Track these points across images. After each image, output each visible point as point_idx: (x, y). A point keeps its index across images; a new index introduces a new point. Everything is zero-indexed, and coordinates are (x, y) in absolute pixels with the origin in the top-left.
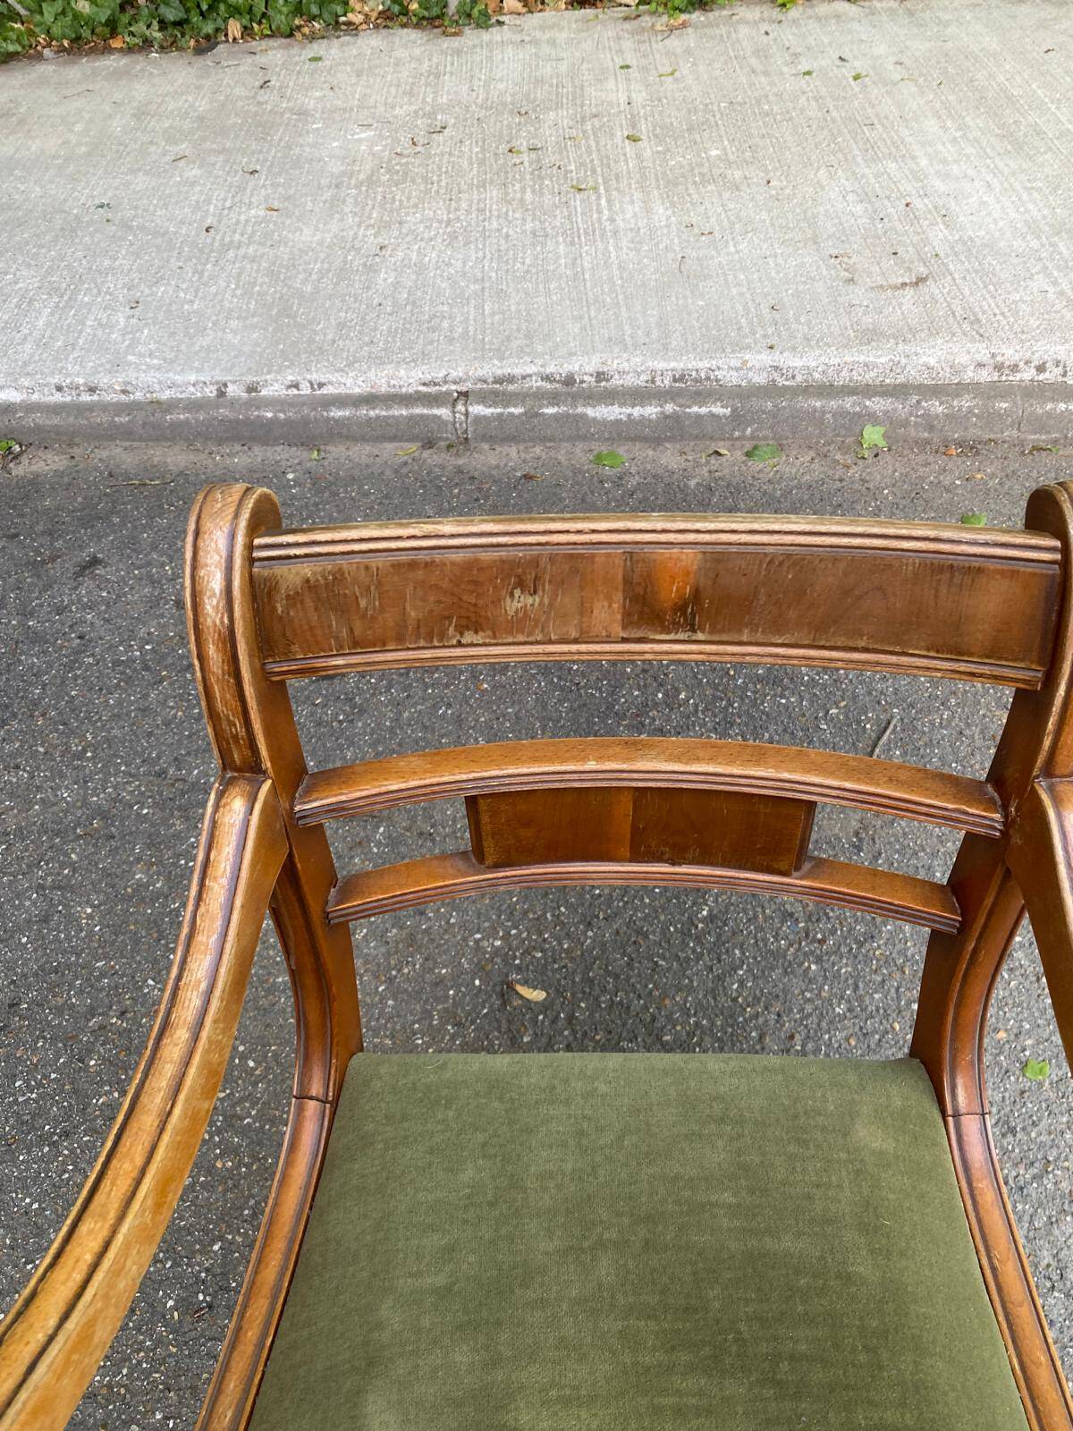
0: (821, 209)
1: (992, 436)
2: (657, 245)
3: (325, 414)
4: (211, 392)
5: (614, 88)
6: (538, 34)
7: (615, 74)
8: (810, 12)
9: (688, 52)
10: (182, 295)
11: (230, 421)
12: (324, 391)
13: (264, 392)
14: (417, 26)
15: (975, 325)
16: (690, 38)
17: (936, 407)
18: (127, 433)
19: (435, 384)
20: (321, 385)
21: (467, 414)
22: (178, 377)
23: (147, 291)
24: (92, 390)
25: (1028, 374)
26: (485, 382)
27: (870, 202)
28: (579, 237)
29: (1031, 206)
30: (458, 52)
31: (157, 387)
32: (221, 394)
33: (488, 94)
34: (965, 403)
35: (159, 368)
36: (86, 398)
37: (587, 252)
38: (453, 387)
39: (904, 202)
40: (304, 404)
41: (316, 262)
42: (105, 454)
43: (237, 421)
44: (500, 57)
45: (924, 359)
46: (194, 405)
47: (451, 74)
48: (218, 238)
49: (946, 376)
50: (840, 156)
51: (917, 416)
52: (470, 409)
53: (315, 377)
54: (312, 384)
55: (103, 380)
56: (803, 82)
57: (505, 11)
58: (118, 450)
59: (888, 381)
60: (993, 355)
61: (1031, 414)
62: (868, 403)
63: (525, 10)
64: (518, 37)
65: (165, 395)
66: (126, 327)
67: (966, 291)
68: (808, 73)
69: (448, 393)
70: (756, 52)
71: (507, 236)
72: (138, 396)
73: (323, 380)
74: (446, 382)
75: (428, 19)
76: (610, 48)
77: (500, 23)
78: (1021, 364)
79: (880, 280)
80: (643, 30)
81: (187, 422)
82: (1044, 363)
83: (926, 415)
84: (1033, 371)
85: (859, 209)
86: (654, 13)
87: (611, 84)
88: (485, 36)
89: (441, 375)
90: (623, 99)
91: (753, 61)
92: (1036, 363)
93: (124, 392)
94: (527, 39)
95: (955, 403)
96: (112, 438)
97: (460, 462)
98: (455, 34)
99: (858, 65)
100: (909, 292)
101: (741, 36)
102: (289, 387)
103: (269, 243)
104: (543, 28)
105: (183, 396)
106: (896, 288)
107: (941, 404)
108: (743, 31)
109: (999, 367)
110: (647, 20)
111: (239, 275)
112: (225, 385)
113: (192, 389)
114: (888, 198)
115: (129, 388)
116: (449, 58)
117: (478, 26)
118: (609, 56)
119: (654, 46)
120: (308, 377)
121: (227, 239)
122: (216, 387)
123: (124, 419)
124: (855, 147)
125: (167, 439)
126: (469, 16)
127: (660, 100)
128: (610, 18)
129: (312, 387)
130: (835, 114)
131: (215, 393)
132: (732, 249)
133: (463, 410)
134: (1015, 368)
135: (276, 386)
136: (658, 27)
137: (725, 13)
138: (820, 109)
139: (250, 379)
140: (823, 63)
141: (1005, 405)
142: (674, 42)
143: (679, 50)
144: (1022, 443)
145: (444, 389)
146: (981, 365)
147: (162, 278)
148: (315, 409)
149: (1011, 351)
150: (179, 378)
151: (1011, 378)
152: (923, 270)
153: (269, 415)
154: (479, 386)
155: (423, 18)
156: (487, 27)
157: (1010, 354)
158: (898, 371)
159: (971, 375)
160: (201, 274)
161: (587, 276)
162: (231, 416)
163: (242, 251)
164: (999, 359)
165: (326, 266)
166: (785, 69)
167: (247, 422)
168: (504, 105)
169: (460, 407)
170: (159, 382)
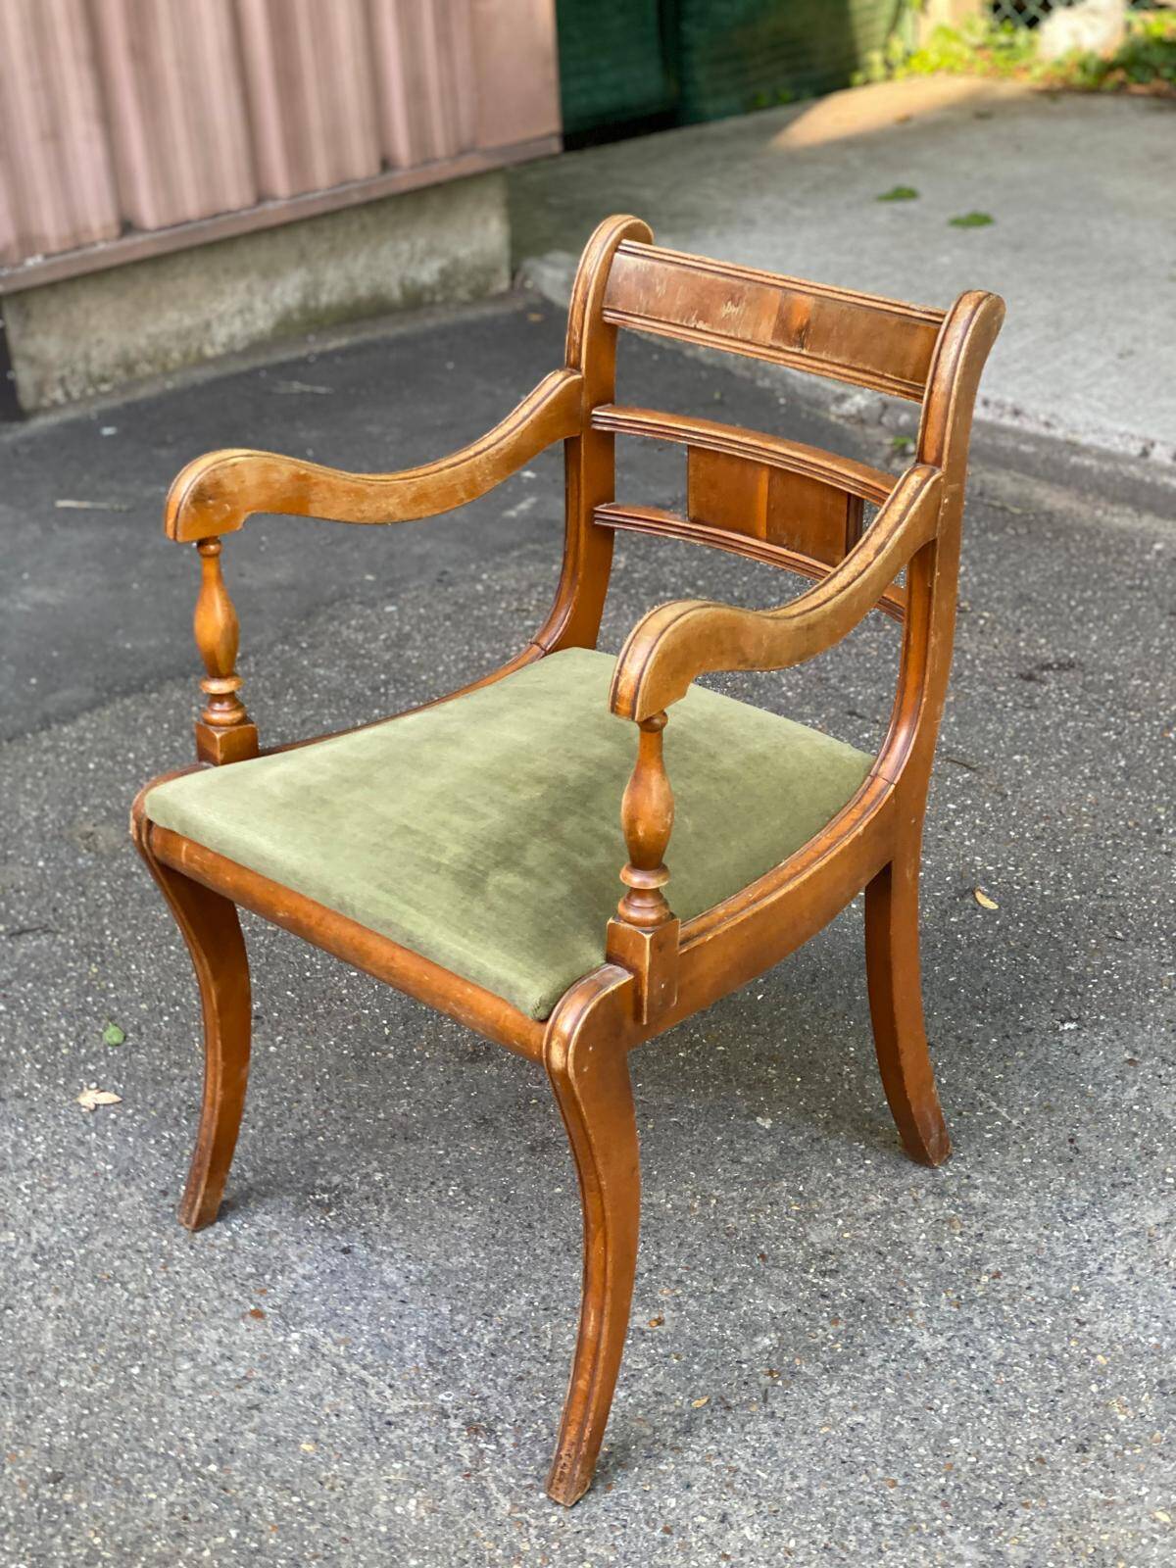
4: (1134, 449)
11: (1134, 481)
18: (1022, 465)
24: (1017, 413)
31: (1081, 428)
32: (1145, 453)
36: (1008, 421)
42: (989, 477)
43: (1142, 483)
46: (1106, 456)
55: (1030, 406)
58: (1006, 478)
65: (1085, 440)
66: (1097, 370)
72: (1059, 432)
81: (1088, 470)
93: (1048, 425)
96: (1006, 465)
105: (1103, 444)
112: (1153, 445)
113: (1116, 440)
115: (1054, 422)
122: (1141, 444)
123: (1027, 448)
125: (1061, 482)
131: (1139, 451)
150: (1109, 425)
162: (1140, 476)
167: (1153, 487)
170: (1088, 424)
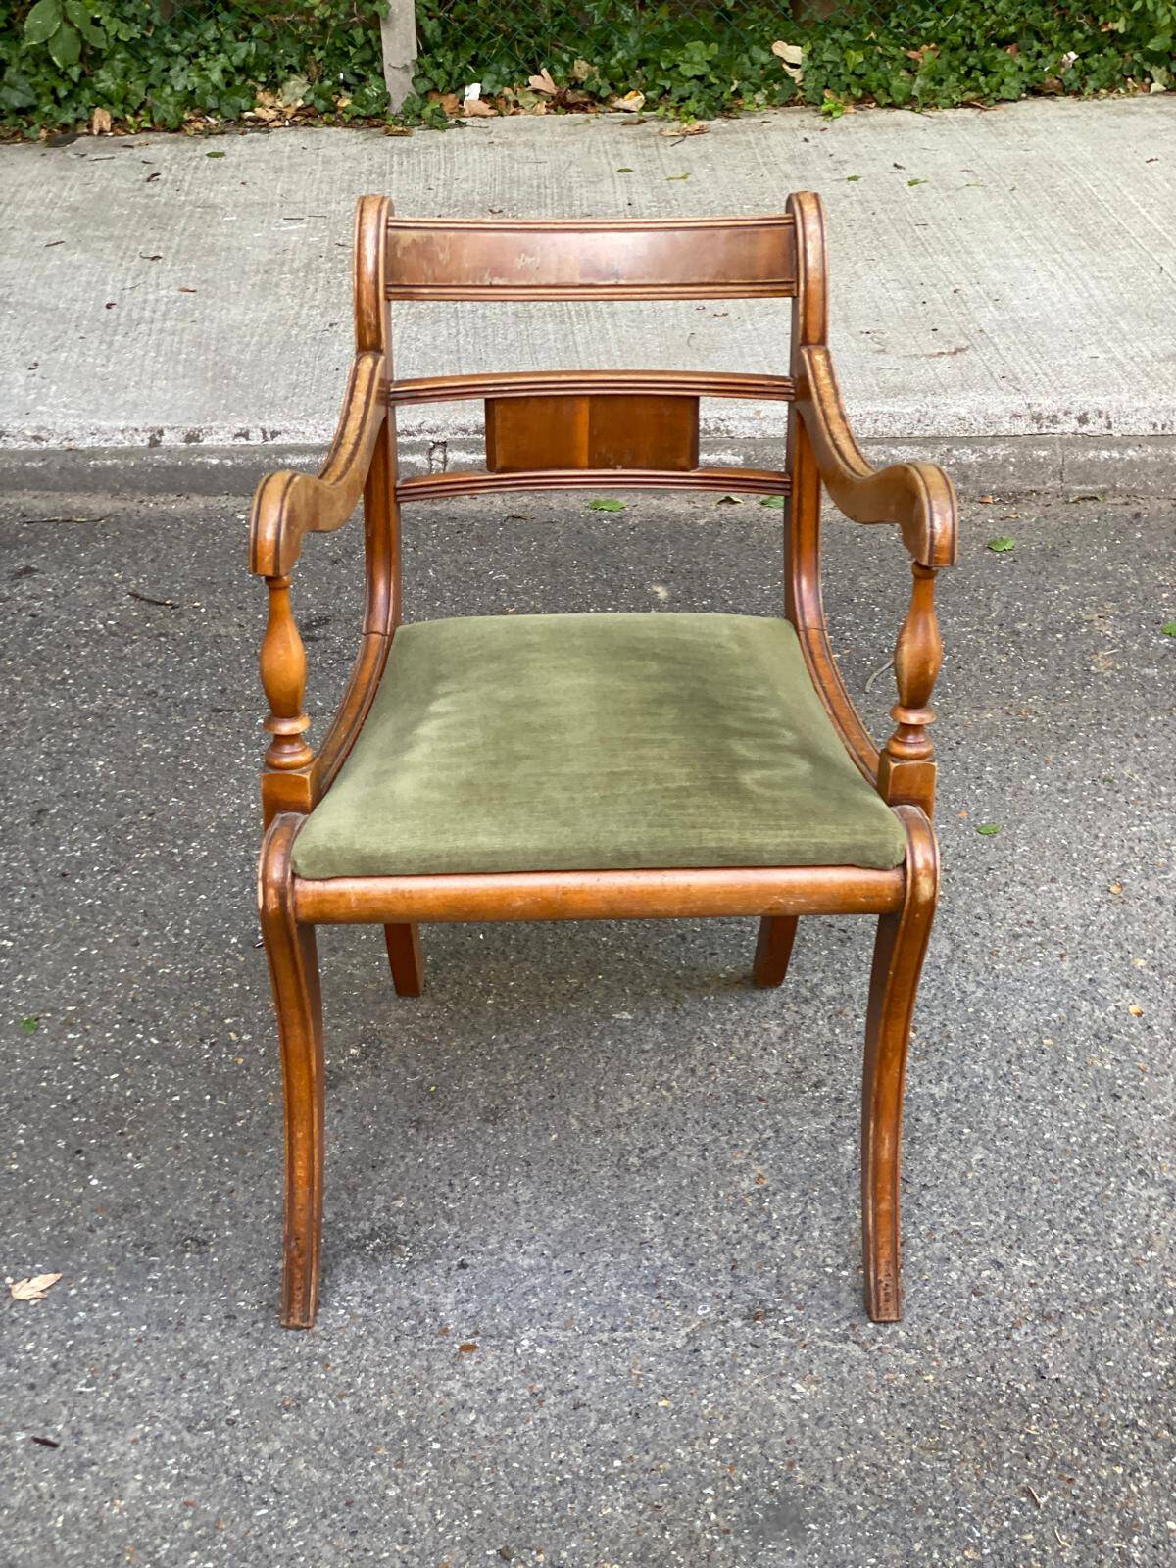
0: (856, 295)
1: (1033, 488)
2: (662, 324)
3: (280, 460)
4: (142, 441)
5: (611, 190)
6: (511, 137)
7: (612, 177)
8: (862, 120)
9: (706, 157)
10: (90, 359)
11: (167, 468)
12: (278, 441)
13: (206, 442)
14: (348, 125)
15: (1012, 381)
16: (708, 143)
17: (970, 456)
18: (38, 481)
19: (409, 434)
20: (275, 434)
21: (445, 461)
22: (103, 423)
23: (45, 356)
25: (1070, 426)
26: (465, 431)
27: (913, 289)
28: (570, 318)
29: (1096, 292)
30: (409, 152)
31: (77, 433)
33: (450, 192)
34: (1001, 451)
35: (79, 416)
37: (580, 330)
38: (429, 437)
39: (952, 289)
40: (255, 452)
41: (252, 336)
43: (176, 469)
44: (462, 158)
45: (954, 409)
46: (120, 453)
47: (401, 173)
48: (123, 314)
49: (979, 428)
50: (884, 251)
51: (949, 465)
52: (450, 455)
53: (269, 425)
54: (264, 433)
55: (12, 425)
56: (847, 187)
57: (467, 112)
58: (27, 498)
59: (917, 433)
60: (1029, 406)
61: (1072, 463)
62: (893, 451)
63: (493, 112)
64: (487, 140)
65: (87, 443)
66: (27, 384)
67: (1009, 358)
68: (855, 179)
69: (424, 443)
70: (791, 159)
71: (484, 316)
72: (53, 443)
73: (278, 429)
74: (421, 432)
75: (364, 117)
76: (606, 152)
77: (461, 125)
78: (1061, 415)
79: (914, 351)
80: (649, 135)
81: (114, 468)
82: (1085, 414)
83: (959, 464)
84: (1075, 423)
85: (899, 295)
86: (663, 118)
87: (607, 185)
88: (442, 137)
89: (416, 423)
90: (623, 200)
91: (788, 168)
92: (1077, 413)
93: (37, 438)
94: (496, 141)
95: (989, 451)
96: (20, 485)
97: (437, 508)
98: (402, 134)
99: (916, 173)
100: (945, 359)
101: (772, 142)
102: (237, 436)
103: (189, 320)
104: (517, 131)
105: (108, 444)
106: (932, 356)
107: (974, 452)
108: (775, 138)
109: (1037, 418)
110: (652, 126)
111: (158, 345)
112: (161, 433)
113: (120, 437)
114: (935, 286)
115: (43, 434)
116: (395, 158)
117: (432, 127)
118: (604, 161)
119: (662, 151)
120: (261, 425)
121: (135, 315)
122: (149, 435)
123: (37, 464)
124: (902, 243)
125: (86, 488)
126: (419, 116)
127: (669, 202)
128: (605, 123)
129: (264, 437)
130: (882, 216)
131: (147, 442)
132: (749, 327)
133: (441, 456)
134: (1054, 419)
135: (222, 435)
136: (668, 133)
137: (753, 120)
138: (865, 211)
139: (191, 426)
140: (874, 170)
141: (1043, 453)
142: (687, 147)
143: (694, 156)
144: (1067, 494)
145: (418, 439)
146: (1016, 416)
147: (62, 346)
148: (269, 456)
149: (1048, 402)
150: (105, 425)
151: (1052, 430)
152: (963, 343)
153: (215, 461)
154: (459, 436)
155: (358, 116)
156: (443, 129)
157: (1047, 404)
158: (927, 422)
159: (1008, 426)
160: (110, 344)
161: (580, 349)
162: (168, 462)
163: (157, 326)
164: (1035, 409)
165: (265, 339)
166: (826, 175)
167: (188, 469)
168: (473, 204)
169: (438, 454)
170: (82, 428)
